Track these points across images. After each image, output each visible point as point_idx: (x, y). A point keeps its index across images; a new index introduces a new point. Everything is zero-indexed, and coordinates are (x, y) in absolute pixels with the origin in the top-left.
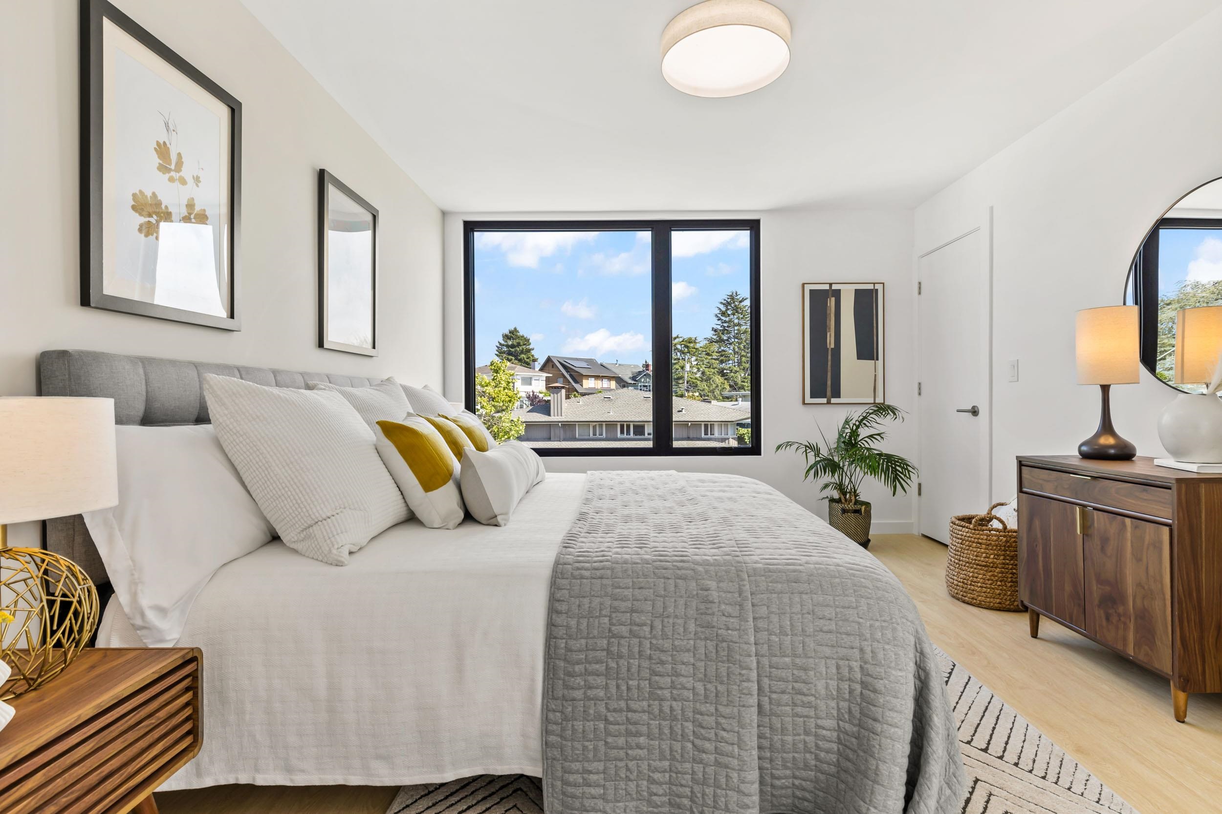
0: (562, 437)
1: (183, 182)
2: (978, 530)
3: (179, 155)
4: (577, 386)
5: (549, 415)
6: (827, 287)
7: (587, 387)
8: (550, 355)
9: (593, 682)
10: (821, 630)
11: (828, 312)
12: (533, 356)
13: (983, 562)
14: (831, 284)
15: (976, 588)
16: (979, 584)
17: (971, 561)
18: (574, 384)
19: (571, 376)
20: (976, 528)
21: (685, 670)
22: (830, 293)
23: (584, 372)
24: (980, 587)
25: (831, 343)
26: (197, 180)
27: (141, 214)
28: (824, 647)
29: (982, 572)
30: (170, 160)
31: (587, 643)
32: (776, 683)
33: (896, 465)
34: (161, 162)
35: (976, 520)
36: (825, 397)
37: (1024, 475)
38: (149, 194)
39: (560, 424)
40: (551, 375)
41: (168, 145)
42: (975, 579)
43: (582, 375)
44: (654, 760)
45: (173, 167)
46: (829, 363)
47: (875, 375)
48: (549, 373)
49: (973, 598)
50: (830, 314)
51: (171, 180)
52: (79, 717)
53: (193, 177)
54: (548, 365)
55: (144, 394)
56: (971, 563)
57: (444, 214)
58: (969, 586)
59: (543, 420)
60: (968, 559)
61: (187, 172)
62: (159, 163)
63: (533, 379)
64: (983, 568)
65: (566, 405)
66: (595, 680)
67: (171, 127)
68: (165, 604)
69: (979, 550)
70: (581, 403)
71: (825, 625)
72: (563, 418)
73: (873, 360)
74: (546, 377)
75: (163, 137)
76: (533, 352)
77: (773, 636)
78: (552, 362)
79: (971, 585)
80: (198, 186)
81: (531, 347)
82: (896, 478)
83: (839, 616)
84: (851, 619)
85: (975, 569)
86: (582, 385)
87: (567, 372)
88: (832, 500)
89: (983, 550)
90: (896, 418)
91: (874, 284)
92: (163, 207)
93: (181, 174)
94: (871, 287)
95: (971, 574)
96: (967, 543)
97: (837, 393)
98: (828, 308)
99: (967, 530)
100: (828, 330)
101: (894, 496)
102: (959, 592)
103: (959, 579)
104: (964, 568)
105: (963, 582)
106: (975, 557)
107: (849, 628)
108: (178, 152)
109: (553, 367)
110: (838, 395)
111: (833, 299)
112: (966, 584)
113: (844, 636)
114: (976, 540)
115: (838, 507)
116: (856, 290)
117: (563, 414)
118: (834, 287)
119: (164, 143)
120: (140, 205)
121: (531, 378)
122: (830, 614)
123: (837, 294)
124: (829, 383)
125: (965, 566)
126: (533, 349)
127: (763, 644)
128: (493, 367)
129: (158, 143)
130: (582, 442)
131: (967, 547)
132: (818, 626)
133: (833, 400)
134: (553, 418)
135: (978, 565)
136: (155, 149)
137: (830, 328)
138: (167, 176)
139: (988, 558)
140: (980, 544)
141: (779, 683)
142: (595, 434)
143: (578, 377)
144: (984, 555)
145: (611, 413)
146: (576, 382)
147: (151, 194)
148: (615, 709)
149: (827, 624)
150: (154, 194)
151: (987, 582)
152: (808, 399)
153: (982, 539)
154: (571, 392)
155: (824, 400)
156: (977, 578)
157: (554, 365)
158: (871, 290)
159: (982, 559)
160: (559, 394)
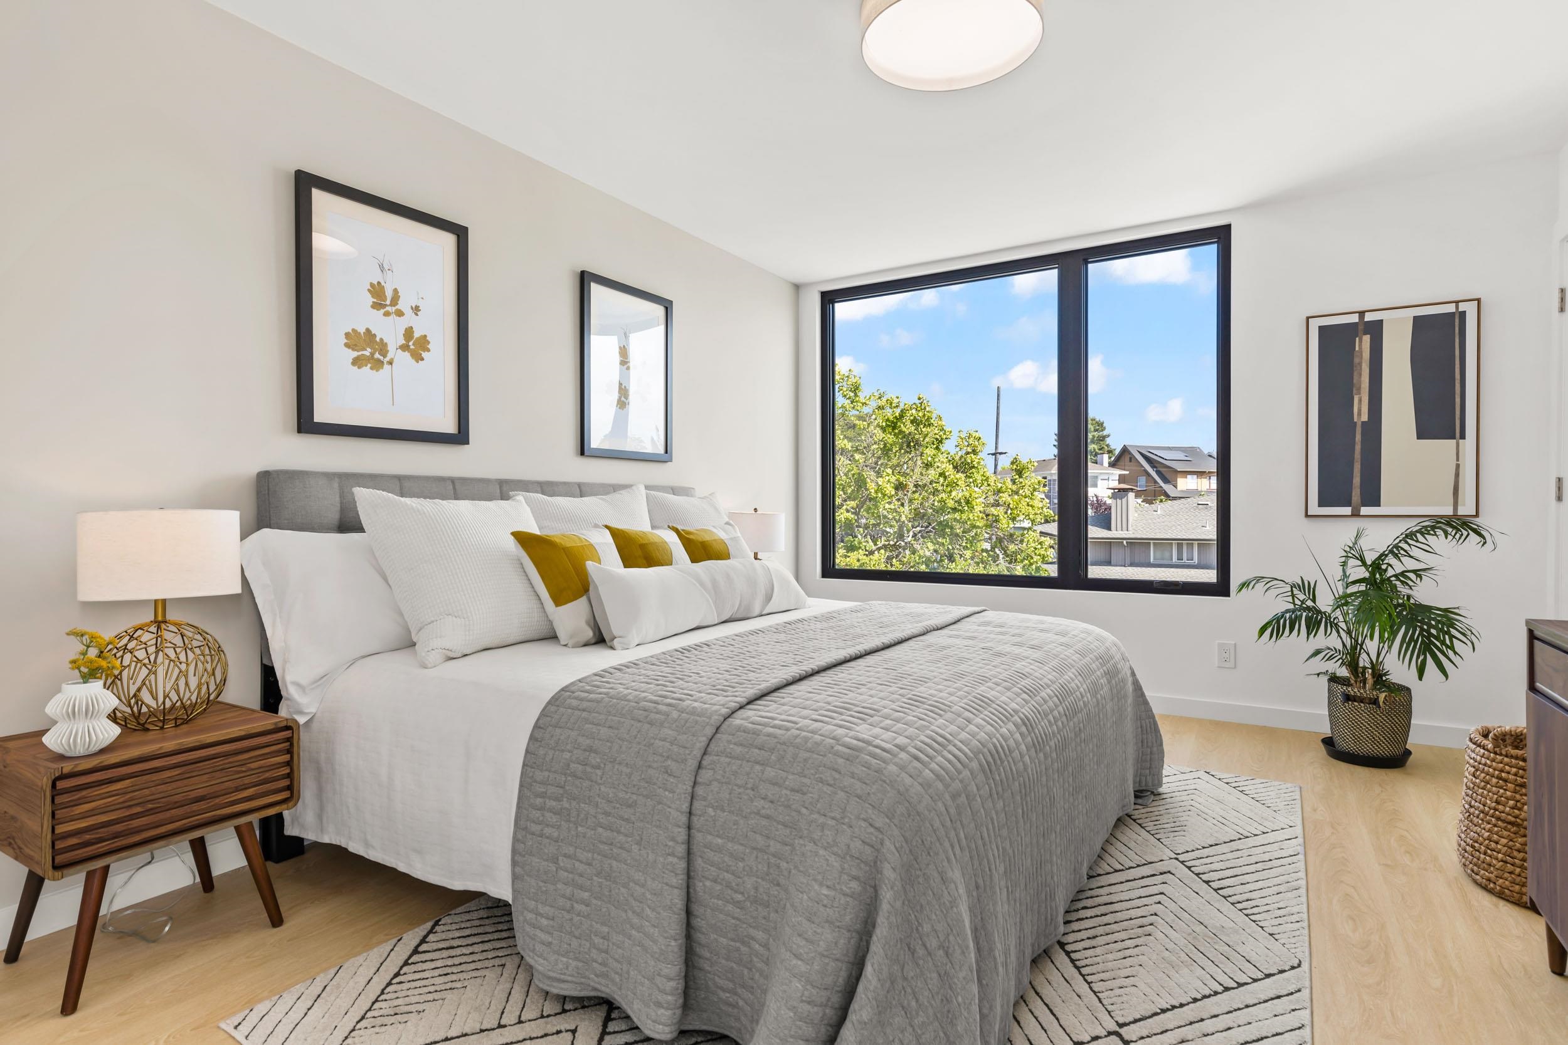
0: (1128, 561)
1: (400, 314)
2: (1501, 754)
3: (396, 291)
4: (1167, 488)
5: (1109, 529)
6: (1355, 318)
7: (1184, 488)
8: (1127, 444)
9: (550, 820)
10: (758, 813)
11: (1356, 360)
12: (1108, 446)
13: (1508, 814)
14: (1362, 314)
15: (1494, 862)
16: (1500, 856)
17: (1487, 809)
18: (1162, 484)
19: (1159, 473)
20: (1497, 750)
21: (625, 828)
22: (1361, 327)
23: (1179, 467)
24: (1502, 861)
25: (1361, 411)
26: (416, 310)
27: (353, 350)
28: (758, 835)
29: (1505, 833)
30: (385, 297)
31: (549, 776)
32: (709, 867)
33: (1430, 626)
34: (375, 300)
35: (1495, 735)
36: (1348, 504)
37: (1538, 659)
38: (362, 330)
39: (1125, 542)
40: (1128, 472)
41: (383, 284)
42: (1493, 845)
43: (1176, 472)
44: (597, 923)
45: (388, 302)
46: (1358, 448)
47: (1458, 466)
48: (1125, 470)
49: (1489, 880)
50: (1360, 364)
51: (387, 314)
52: (161, 748)
53: (412, 308)
54: (1123, 458)
55: (339, 505)
56: (1487, 814)
57: (797, 287)
58: (1482, 856)
59: (1100, 536)
60: (1484, 806)
61: (404, 305)
62: (373, 302)
63: (1100, 477)
64: (1509, 826)
65: (1136, 515)
66: (551, 818)
67: (386, 267)
68: (304, 682)
69: (1502, 791)
70: (1159, 512)
71: (763, 808)
72: (1130, 534)
73: (1454, 438)
74: (1120, 475)
75: (376, 277)
76: (1108, 441)
77: (710, 809)
78: (1130, 453)
79: (1485, 854)
80: (417, 315)
81: (1105, 433)
82: (1427, 648)
83: (783, 800)
84: (793, 807)
85: (1495, 826)
86: (1176, 487)
87: (1153, 467)
88: (1334, 679)
89: (1508, 793)
90: (1485, 543)
91: (1457, 302)
92: (378, 339)
93: (398, 307)
94: (1451, 308)
95: (1487, 834)
96: (1483, 775)
97: (1372, 497)
98: (1356, 354)
99: (1482, 751)
100: (1355, 391)
101: (1420, 678)
102: (1468, 863)
103: (1468, 840)
104: (1475, 820)
105: (1473, 847)
106: (1494, 804)
107: (787, 818)
108: (394, 288)
109: (1130, 461)
110: (1376, 503)
111: (1367, 339)
112: (1478, 851)
113: (780, 827)
114: (1497, 772)
115: (1340, 689)
116: (1415, 318)
117: (1130, 528)
118: (1368, 317)
119: (379, 283)
120: (354, 340)
121: (1097, 477)
122: (773, 795)
123: (1375, 330)
124: (1357, 480)
125: (1478, 817)
126: (1109, 436)
127: (700, 816)
128: (1015, 467)
129: (372, 285)
130: (1159, 569)
131: (1483, 784)
132: (756, 806)
133: (1364, 511)
134: (1114, 534)
135: (1498, 819)
136: (369, 290)
137: (1359, 389)
138: (382, 311)
139: (1520, 809)
140: (1505, 781)
141: (712, 868)
142: (1180, 558)
143: (1168, 474)
144: (1511, 803)
145: (1208, 528)
146: (1166, 480)
147: (364, 331)
148: (566, 854)
149: (766, 806)
150: (368, 330)
151: (1515, 853)
152: (1314, 509)
153: (1508, 773)
154: (1152, 495)
155: (1347, 511)
156: (1497, 843)
157: (1132, 458)
158: (1451, 315)
159: (1508, 809)
160: (1124, 500)
